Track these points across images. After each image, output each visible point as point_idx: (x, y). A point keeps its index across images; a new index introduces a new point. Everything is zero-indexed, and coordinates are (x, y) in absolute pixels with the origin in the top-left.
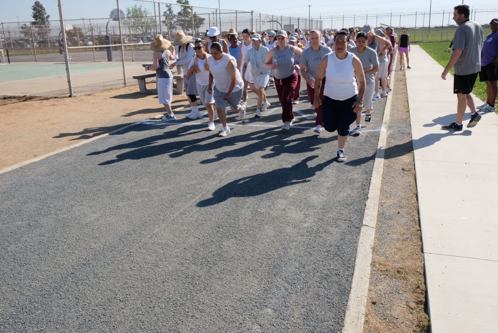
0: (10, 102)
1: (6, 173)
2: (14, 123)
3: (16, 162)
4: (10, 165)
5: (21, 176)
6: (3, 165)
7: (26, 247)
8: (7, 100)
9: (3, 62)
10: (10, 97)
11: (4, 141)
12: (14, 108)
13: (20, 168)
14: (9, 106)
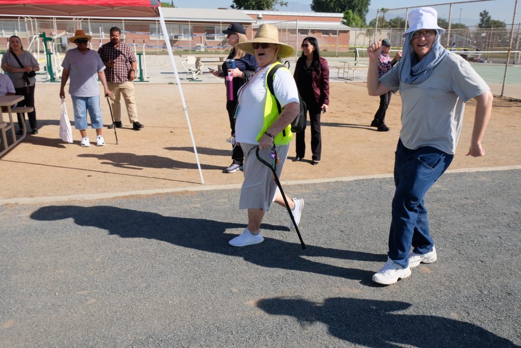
0: (516, 105)
1: (497, 171)
2: (514, 126)
3: (508, 164)
4: (502, 165)
5: (511, 178)
6: (495, 164)
7: (502, 243)
8: (512, 103)
9: (517, 64)
10: (516, 100)
11: (502, 142)
12: (518, 112)
13: (512, 170)
14: (514, 109)
